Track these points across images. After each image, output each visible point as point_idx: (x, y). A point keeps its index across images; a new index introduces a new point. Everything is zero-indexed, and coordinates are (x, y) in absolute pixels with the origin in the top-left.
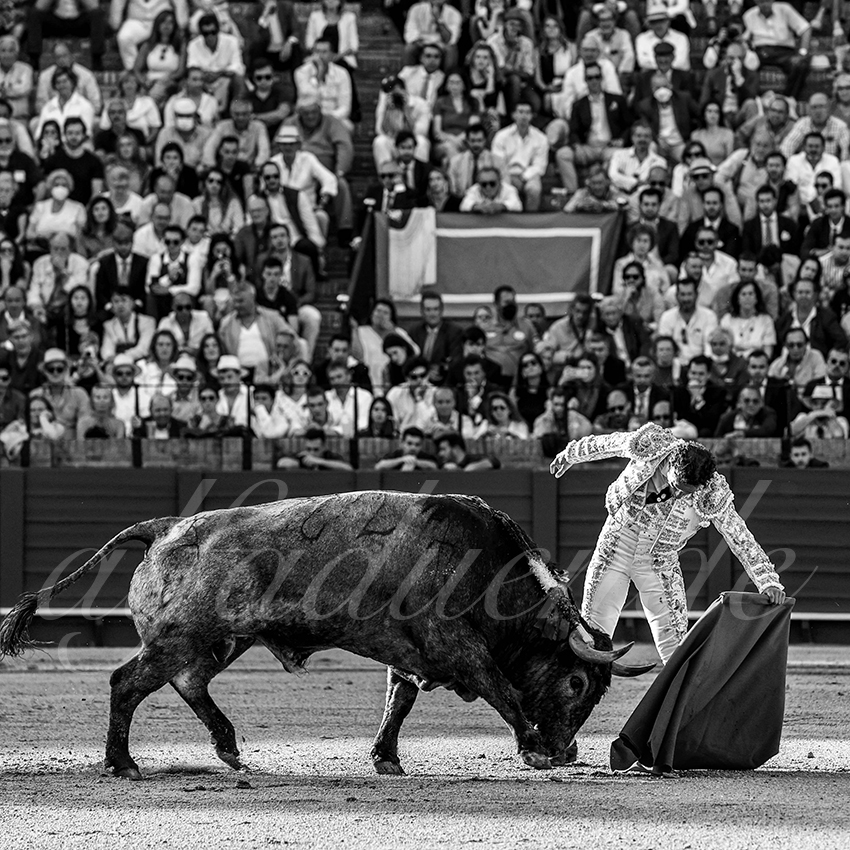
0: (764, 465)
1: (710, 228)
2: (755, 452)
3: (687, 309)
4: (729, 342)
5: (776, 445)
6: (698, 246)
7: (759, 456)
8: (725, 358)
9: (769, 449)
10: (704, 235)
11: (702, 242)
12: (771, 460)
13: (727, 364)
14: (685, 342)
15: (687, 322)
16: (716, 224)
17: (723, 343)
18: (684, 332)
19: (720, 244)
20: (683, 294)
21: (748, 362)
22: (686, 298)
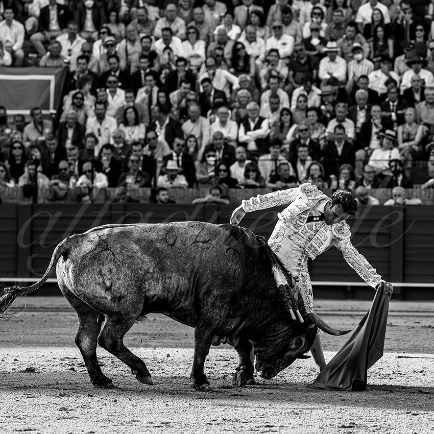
0: (142, 202)
1: (115, 76)
2: (137, 195)
3: (101, 118)
4: (123, 137)
5: (148, 191)
6: (108, 84)
7: (139, 197)
8: (121, 145)
9: (145, 193)
10: (111, 79)
11: (110, 82)
12: (145, 199)
13: (122, 148)
14: (100, 135)
15: (101, 124)
16: (117, 74)
17: (120, 137)
18: (99, 130)
19: (120, 84)
20: (99, 109)
21: (132, 148)
22: (100, 111)
